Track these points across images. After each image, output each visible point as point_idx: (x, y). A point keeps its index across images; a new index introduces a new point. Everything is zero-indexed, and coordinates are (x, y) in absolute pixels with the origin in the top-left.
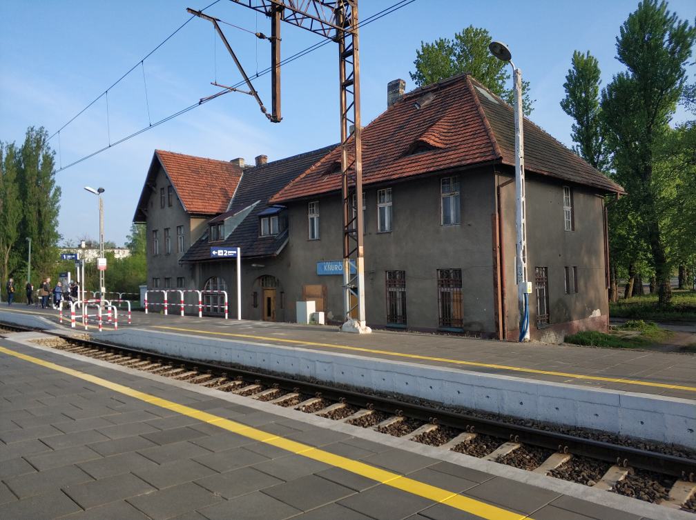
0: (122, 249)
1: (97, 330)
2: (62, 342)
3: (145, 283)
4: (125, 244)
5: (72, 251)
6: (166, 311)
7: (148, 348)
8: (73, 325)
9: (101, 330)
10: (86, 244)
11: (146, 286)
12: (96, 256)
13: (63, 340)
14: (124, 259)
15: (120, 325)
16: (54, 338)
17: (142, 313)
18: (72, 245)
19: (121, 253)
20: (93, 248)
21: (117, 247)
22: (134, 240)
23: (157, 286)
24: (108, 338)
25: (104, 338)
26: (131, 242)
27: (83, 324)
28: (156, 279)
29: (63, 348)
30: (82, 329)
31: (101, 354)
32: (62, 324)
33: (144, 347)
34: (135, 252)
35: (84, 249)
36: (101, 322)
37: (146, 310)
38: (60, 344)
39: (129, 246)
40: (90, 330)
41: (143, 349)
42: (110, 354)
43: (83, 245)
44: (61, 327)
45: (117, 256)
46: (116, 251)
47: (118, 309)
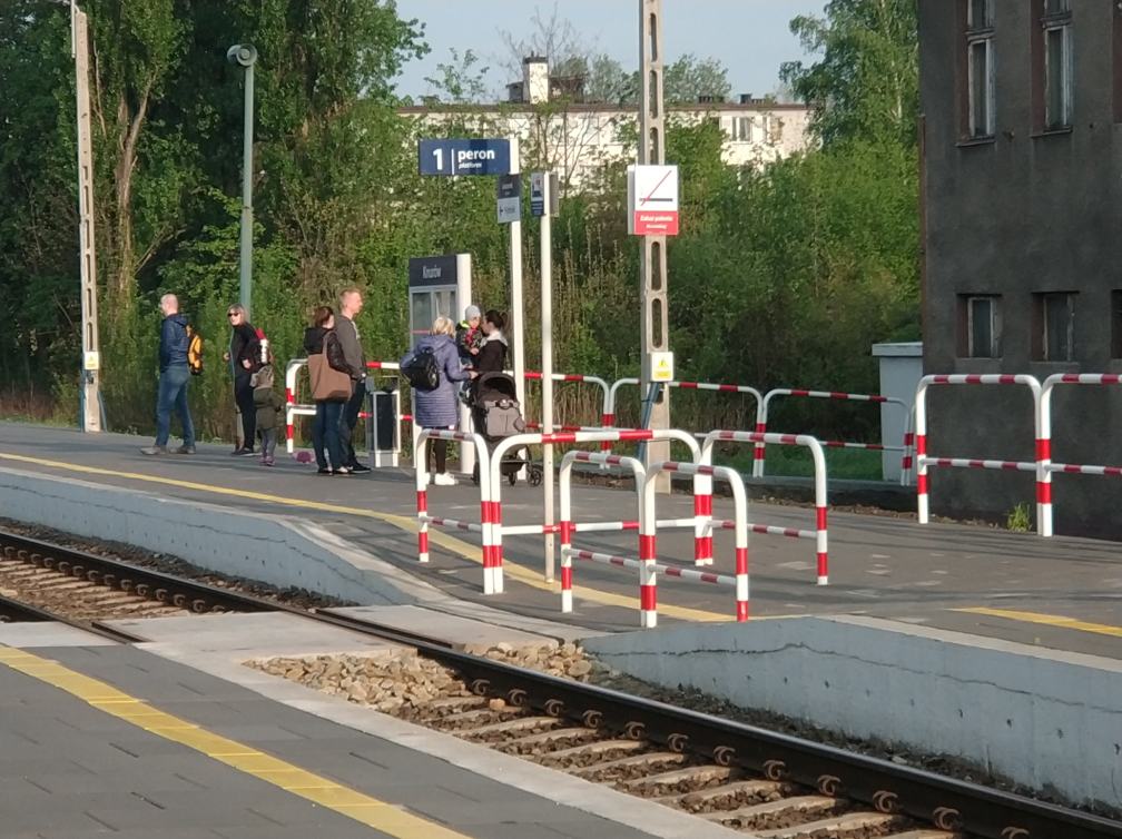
0: (767, 105)
1: (632, 622)
2: (432, 681)
3: (907, 325)
4: (785, 72)
5: (474, 126)
6: (1046, 512)
7: (939, 747)
8: (493, 580)
9: (651, 619)
10: (554, 82)
11: (915, 347)
12: (615, 150)
13: (441, 673)
14: (779, 170)
15: (769, 591)
16: (387, 653)
17: (898, 519)
18: (477, 87)
19: (757, 134)
20: (594, 106)
21: (733, 95)
22: (841, 46)
23: (982, 350)
24: (700, 675)
25: (670, 674)
26: (820, 58)
27: (551, 582)
28: (982, 300)
29: (441, 721)
30: (546, 608)
31: (658, 768)
32: (430, 573)
33: (911, 738)
34: (846, 128)
35: (541, 112)
36: (650, 572)
37: (923, 500)
38: (422, 694)
39: (808, 88)
40: (586, 617)
41: (909, 755)
42: (708, 773)
43: (539, 90)
44: (427, 590)
45: (735, 154)
46: (727, 120)
47: (754, 491)
